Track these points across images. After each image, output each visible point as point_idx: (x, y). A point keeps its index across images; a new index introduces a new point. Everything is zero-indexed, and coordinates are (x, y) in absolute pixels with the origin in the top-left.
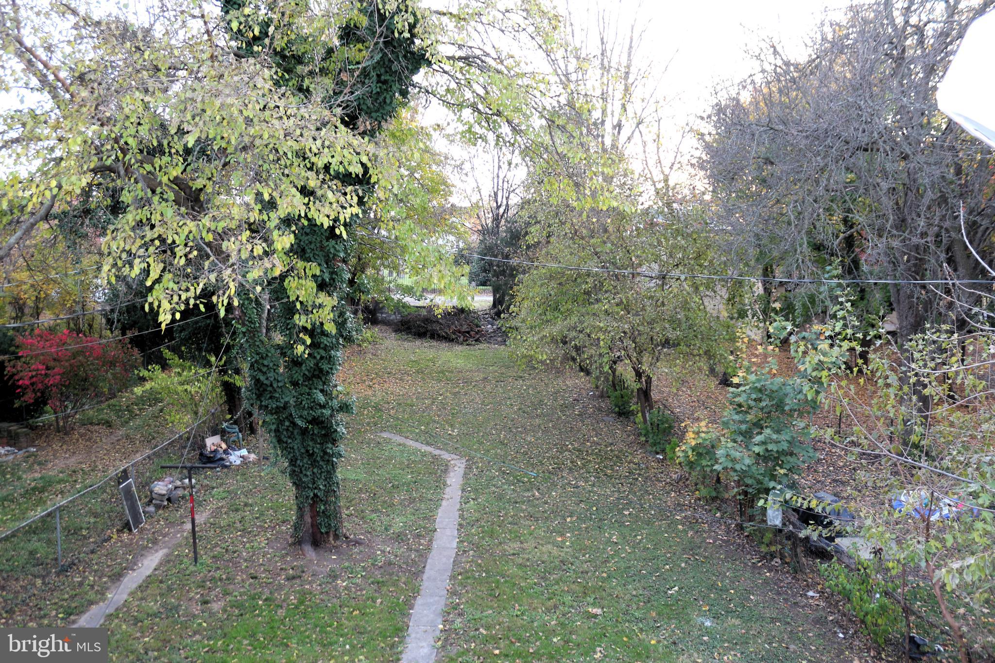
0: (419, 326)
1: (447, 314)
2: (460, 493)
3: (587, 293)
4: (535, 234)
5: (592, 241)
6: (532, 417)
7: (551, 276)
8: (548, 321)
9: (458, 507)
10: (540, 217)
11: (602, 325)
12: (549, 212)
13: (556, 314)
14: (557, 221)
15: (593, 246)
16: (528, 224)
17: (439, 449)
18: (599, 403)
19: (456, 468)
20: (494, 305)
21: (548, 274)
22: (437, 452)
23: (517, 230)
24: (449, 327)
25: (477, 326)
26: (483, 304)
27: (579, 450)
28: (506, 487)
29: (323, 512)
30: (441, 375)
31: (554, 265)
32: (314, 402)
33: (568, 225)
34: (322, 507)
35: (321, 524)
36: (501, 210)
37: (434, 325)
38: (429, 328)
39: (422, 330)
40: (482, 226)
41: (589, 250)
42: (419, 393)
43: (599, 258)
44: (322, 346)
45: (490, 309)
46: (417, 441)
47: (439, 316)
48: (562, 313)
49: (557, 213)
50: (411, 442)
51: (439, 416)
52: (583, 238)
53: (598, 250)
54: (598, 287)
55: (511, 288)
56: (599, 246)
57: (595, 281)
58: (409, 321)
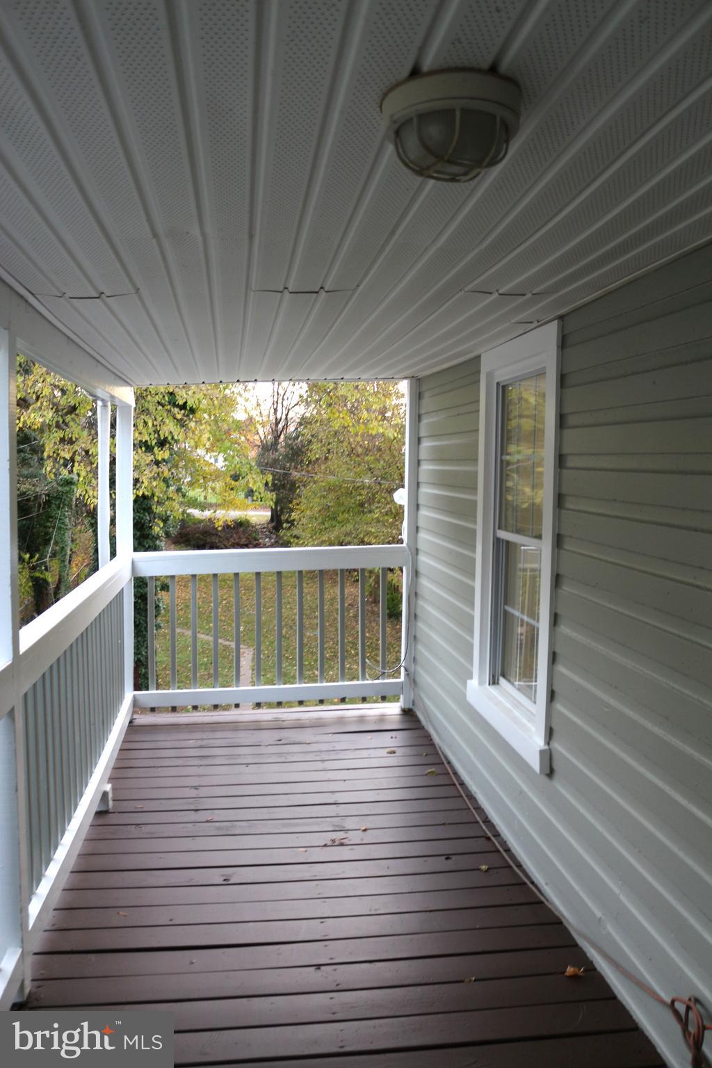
0: (198, 538)
1: (227, 527)
2: (251, 671)
3: (362, 505)
4: (316, 451)
5: (366, 458)
6: (311, 618)
7: (329, 489)
8: (326, 529)
9: (250, 680)
10: (321, 435)
11: (373, 530)
12: (329, 432)
13: (334, 523)
14: (336, 440)
15: (368, 463)
16: (310, 442)
17: (228, 640)
18: (372, 607)
19: (245, 655)
20: (272, 520)
21: (327, 487)
22: (227, 643)
23: (298, 447)
24: (228, 539)
25: (256, 539)
26: (261, 518)
27: (353, 643)
28: (290, 668)
29: (144, 675)
30: (223, 583)
31: (331, 479)
32: (143, 581)
33: (345, 444)
34: (143, 671)
35: (142, 685)
36: (280, 426)
37: (213, 538)
38: (209, 540)
39: (201, 543)
40: (261, 441)
41: (364, 467)
42: (204, 598)
43: (372, 473)
44: (150, 537)
45: (268, 524)
46: (208, 635)
47: (220, 529)
48: (339, 522)
49: (336, 434)
50: (202, 636)
51: (225, 616)
52: (358, 456)
53: (372, 466)
54: (371, 500)
55: (291, 502)
56: (373, 463)
57: (368, 493)
58: (188, 534)
